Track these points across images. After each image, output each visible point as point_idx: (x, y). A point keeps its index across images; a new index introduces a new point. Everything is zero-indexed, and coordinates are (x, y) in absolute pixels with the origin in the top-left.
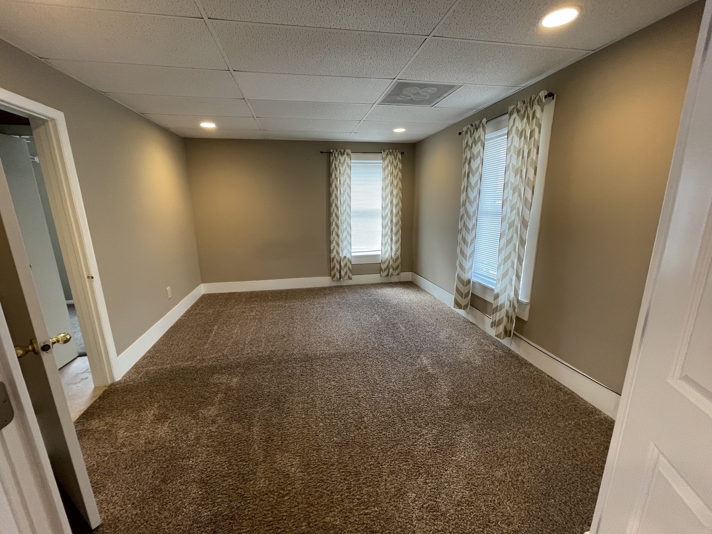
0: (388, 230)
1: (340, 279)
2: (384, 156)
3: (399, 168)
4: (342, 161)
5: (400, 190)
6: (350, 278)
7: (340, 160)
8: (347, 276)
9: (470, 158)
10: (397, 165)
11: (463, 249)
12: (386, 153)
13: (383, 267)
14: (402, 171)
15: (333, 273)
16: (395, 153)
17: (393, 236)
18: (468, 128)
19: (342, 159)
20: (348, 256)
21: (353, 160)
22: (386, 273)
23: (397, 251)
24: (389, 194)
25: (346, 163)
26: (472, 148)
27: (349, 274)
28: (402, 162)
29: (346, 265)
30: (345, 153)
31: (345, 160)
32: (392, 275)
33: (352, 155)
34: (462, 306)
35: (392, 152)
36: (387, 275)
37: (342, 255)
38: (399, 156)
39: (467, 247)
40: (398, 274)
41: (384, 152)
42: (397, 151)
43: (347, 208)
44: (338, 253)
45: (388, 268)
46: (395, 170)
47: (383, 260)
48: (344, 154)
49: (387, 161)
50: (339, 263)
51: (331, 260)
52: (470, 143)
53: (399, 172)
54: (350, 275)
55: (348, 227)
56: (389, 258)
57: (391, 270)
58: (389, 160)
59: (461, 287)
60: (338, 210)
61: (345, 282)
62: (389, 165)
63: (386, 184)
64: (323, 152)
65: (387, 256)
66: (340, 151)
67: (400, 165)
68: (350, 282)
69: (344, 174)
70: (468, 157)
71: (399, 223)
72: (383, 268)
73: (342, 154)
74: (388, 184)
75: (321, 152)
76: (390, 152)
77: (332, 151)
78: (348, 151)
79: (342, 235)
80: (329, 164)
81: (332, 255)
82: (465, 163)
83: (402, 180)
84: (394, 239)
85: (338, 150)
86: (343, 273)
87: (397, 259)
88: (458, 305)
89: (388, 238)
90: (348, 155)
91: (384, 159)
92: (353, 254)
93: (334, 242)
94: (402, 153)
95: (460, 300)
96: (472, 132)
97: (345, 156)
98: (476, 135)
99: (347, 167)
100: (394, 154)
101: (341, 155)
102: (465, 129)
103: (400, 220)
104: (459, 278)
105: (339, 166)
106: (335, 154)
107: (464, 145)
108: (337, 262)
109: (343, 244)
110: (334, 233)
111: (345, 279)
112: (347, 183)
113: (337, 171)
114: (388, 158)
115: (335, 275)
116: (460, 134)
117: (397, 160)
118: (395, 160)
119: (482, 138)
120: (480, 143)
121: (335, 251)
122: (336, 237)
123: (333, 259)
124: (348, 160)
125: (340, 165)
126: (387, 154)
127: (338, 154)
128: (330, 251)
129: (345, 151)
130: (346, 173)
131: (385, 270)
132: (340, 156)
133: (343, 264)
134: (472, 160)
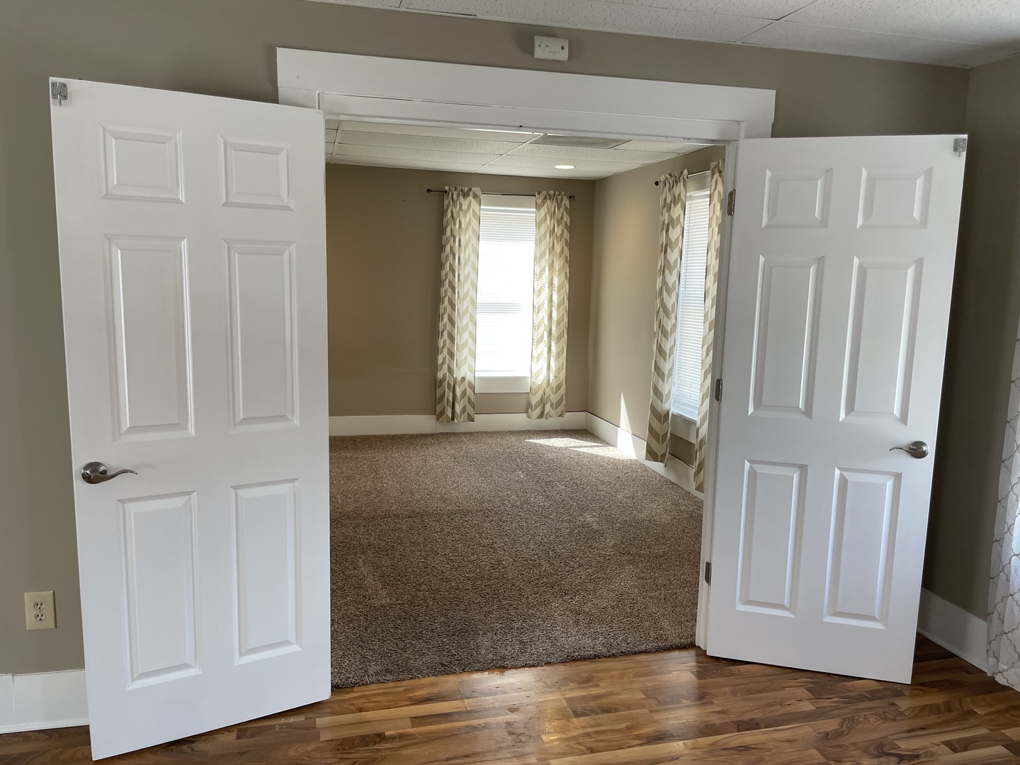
0: (543, 331)
1: (453, 419)
2: (539, 201)
3: (566, 223)
4: (465, 207)
5: (566, 262)
6: (471, 419)
7: (461, 205)
8: (466, 414)
9: (668, 224)
10: (562, 218)
11: (658, 363)
12: (542, 196)
13: (534, 400)
14: (570, 229)
15: (439, 408)
16: (559, 198)
17: (553, 344)
18: (667, 179)
19: (465, 203)
20: (469, 377)
21: (484, 205)
22: (538, 412)
23: (558, 371)
24: (547, 267)
25: (471, 210)
26: (670, 209)
27: (469, 409)
28: (571, 212)
29: (464, 394)
30: (471, 193)
31: (469, 206)
32: (549, 416)
33: (483, 197)
34: (658, 455)
35: (554, 195)
36: (541, 415)
37: (458, 374)
38: (566, 202)
39: (665, 359)
40: (561, 415)
41: (539, 194)
42: (563, 193)
43: (471, 289)
44: (450, 370)
45: (542, 402)
46: (558, 226)
47: (534, 388)
48: (468, 195)
49: (543, 211)
50: (452, 389)
51: (437, 384)
52: (668, 201)
53: (565, 230)
54: (472, 413)
55: (470, 324)
56: (545, 385)
57: (548, 407)
58: (548, 208)
59: (656, 425)
60: (454, 292)
61: (461, 425)
62: (548, 218)
63: (542, 249)
64: (431, 191)
65: (541, 379)
66: (462, 191)
67: (567, 219)
68: (470, 427)
69: (466, 229)
70: (666, 222)
71: (563, 319)
72: (533, 403)
73: (466, 195)
74: (545, 251)
75: (428, 191)
76: (549, 195)
77: (447, 188)
78: (476, 190)
79: (461, 338)
80: (442, 213)
81: (440, 375)
82: (662, 230)
83: (570, 245)
84: (554, 348)
85: (459, 188)
86: (458, 409)
87: (559, 387)
88: (651, 455)
89: (543, 348)
90: (475, 196)
91: (538, 207)
92: (477, 375)
93: (445, 350)
94: (570, 197)
95: (655, 446)
96: (671, 185)
97: (471, 198)
98: (676, 191)
99: (472, 218)
100: (557, 199)
101: (464, 196)
102: (663, 178)
103: (566, 316)
104: (654, 410)
105: (459, 215)
106: (452, 195)
107: (661, 203)
108: (449, 388)
109: (462, 355)
110: (445, 333)
111: (462, 420)
112: (472, 245)
113: (455, 224)
114: (546, 205)
115: (443, 412)
116: (657, 183)
117: (562, 209)
118: (559, 209)
119: (683, 197)
120: (680, 204)
121: (445, 367)
122: (448, 341)
123: (441, 382)
124: (474, 205)
125: (461, 213)
126: (545, 199)
127: (458, 195)
128: (435, 367)
129: (470, 190)
130: (470, 228)
131: (537, 405)
132: (461, 197)
133: (458, 392)
134: (670, 227)
